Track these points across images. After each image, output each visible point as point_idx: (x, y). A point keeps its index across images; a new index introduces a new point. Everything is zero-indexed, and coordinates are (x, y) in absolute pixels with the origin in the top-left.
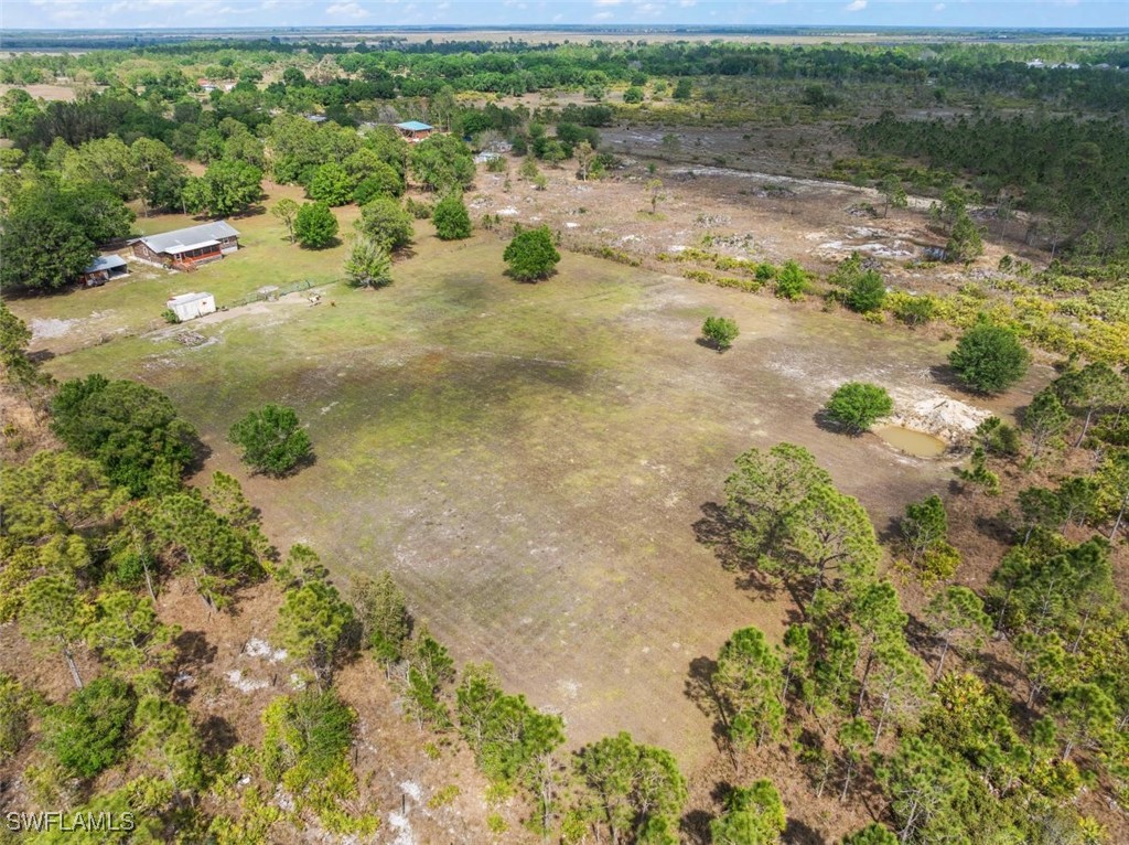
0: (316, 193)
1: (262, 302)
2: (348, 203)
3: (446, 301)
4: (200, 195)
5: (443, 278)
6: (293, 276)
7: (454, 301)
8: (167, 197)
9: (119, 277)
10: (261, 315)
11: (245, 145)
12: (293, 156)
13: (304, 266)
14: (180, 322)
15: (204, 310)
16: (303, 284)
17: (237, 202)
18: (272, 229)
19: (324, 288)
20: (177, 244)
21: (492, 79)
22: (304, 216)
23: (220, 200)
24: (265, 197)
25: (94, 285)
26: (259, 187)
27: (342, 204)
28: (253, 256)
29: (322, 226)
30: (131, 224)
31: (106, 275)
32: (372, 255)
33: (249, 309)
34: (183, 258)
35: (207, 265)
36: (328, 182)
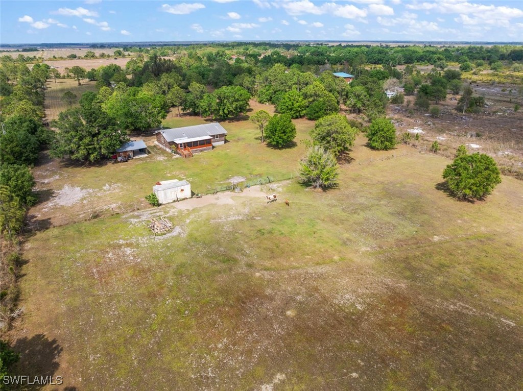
0: (281, 109)
1: (228, 193)
2: (301, 117)
3: (392, 214)
4: (209, 105)
5: (381, 186)
6: (258, 170)
7: (399, 213)
8: (192, 105)
9: (140, 156)
10: (225, 205)
11: (244, 80)
12: (270, 87)
13: (267, 162)
14: (159, 205)
15: (181, 195)
16: (264, 179)
17: (232, 111)
18: (250, 131)
19: (280, 184)
20: (183, 137)
21: (379, 57)
22: (273, 124)
23: (221, 109)
24: (250, 110)
25: (121, 162)
26: (247, 103)
27: (297, 118)
28: (233, 149)
29: (284, 132)
30: (162, 120)
31: (131, 154)
32: (326, 162)
33: (217, 199)
34: (185, 147)
35: (200, 153)
36: (290, 103)
